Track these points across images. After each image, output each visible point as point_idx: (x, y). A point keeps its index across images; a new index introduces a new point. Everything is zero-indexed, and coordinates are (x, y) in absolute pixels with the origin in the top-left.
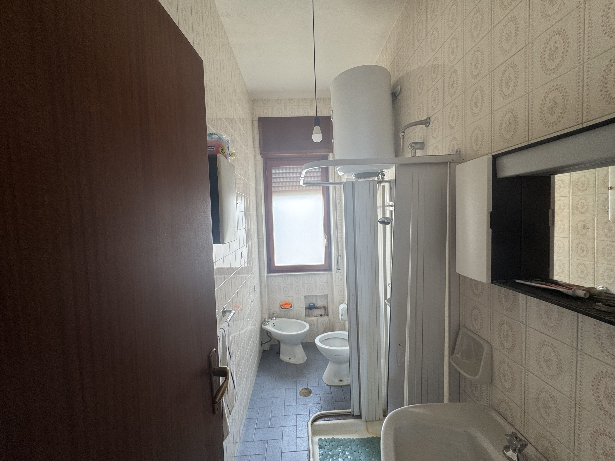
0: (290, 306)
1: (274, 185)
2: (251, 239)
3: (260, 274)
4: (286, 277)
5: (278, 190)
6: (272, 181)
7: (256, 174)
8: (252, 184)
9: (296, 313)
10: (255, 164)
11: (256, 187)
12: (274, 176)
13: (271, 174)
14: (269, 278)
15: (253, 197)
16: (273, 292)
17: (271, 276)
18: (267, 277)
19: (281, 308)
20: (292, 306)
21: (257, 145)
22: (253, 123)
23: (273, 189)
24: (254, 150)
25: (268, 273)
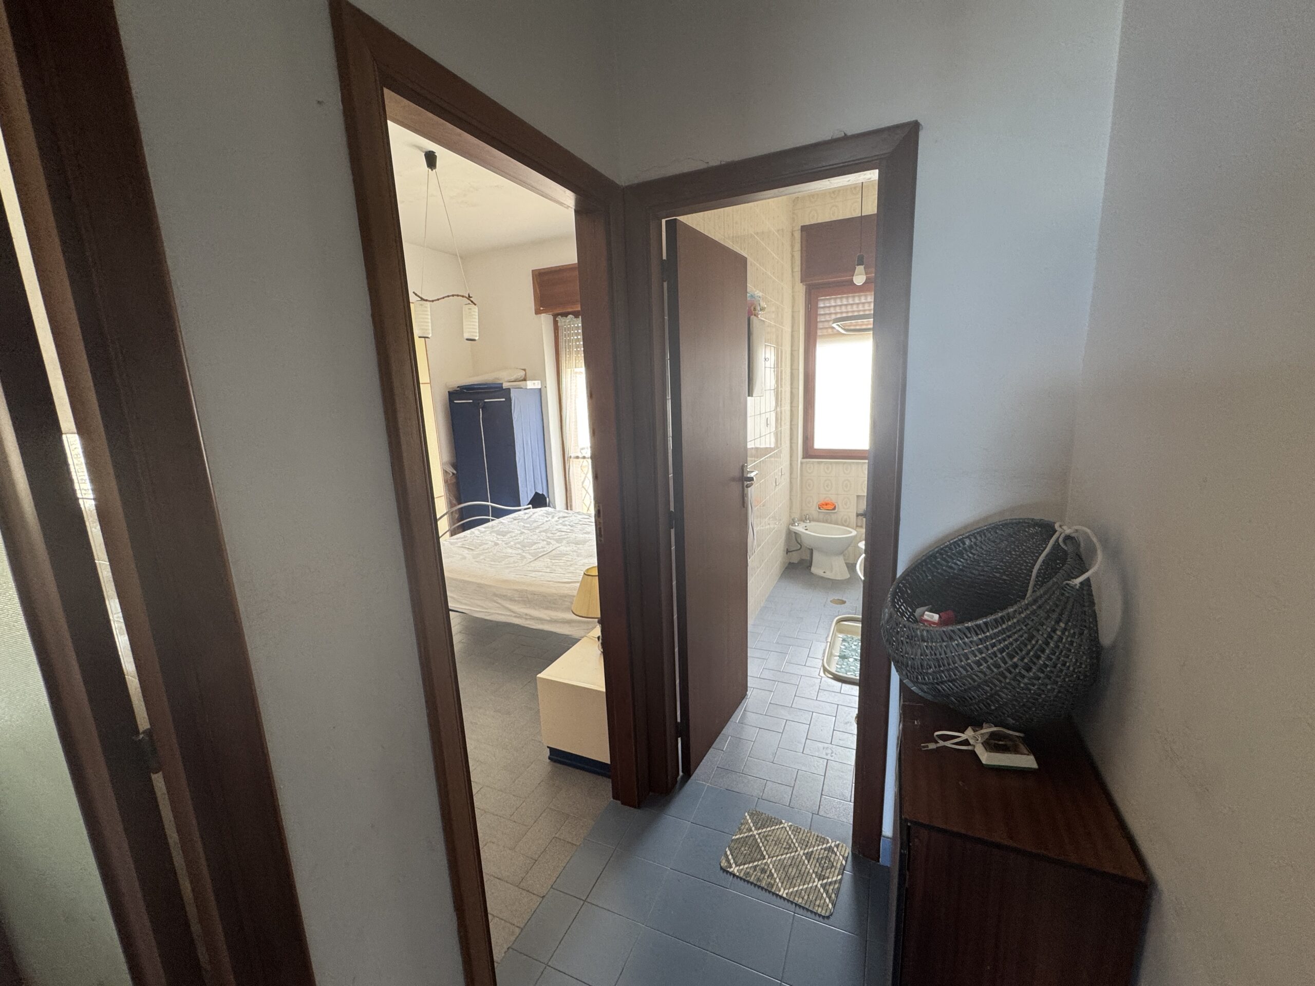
0: (833, 507)
1: (820, 325)
2: (781, 405)
3: (791, 457)
4: (830, 466)
5: (826, 333)
6: (818, 320)
7: (793, 312)
8: (787, 329)
9: (842, 519)
10: (793, 297)
11: (792, 331)
12: (821, 312)
13: (817, 308)
14: (804, 465)
15: (787, 348)
16: (809, 485)
17: (807, 463)
18: (802, 463)
19: (819, 508)
20: (835, 507)
21: (798, 268)
22: (792, 235)
23: (819, 333)
24: (793, 276)
25: (803, 458)
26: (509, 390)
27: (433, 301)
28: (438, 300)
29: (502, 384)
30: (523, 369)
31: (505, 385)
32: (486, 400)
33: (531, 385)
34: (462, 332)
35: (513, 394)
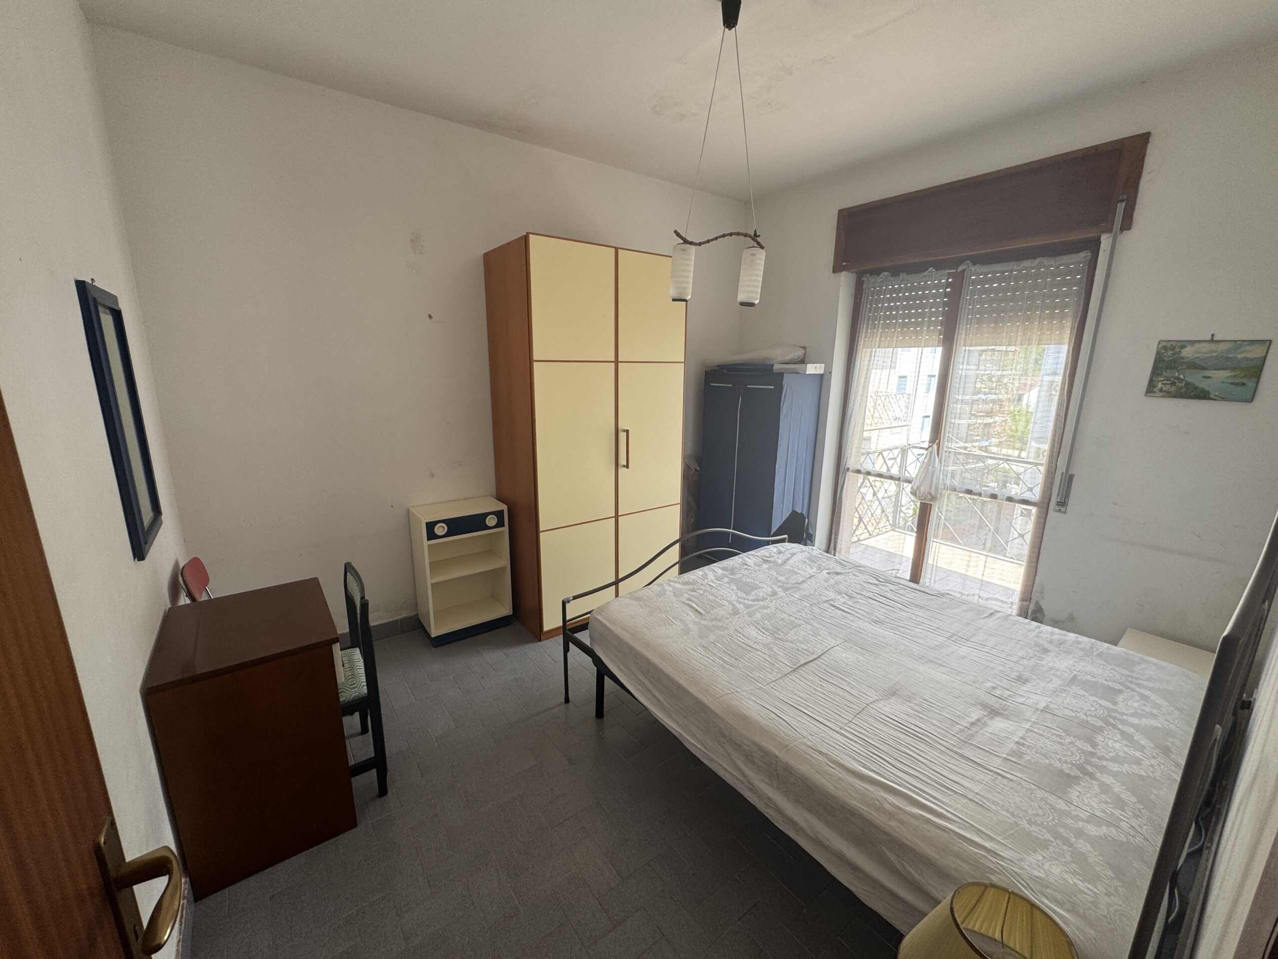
26: (781, 375)
27: (700, 244)
28: (708, 241)
29: (773, 365)
30: (802, 347)
31: (777, 367)
32: (749, 386)
33: (812, 369)
34: (735, 291)
35: (787, 380)
